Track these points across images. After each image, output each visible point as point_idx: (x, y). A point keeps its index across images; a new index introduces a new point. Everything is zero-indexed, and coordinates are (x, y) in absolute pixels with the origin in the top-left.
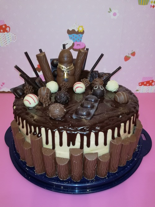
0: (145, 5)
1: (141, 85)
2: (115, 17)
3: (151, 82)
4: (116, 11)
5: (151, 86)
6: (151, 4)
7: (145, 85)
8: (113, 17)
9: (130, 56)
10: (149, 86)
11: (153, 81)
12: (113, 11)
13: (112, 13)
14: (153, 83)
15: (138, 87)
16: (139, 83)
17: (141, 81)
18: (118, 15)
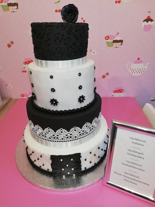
0: (112, 47)
1: (115, 93)
2: (95, 54)
3: (121, 90)
4: (95, 51)
5: (121, 93)
6: (115, 46)
7: (118, 92)
8: (93, 54)
9: (106, 75)
10: (120, 92)
11: (122, 90)
12: (93, 51)
13: (92, 52)
14: (123, 91)
15: (113, 94)
16: (113, 91)
17: (115, 90)
18: (96, 53)
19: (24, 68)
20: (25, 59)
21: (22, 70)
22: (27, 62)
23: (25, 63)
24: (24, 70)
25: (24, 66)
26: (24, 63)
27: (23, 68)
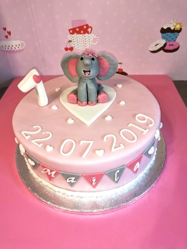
19: (70, 41)
20: (73, 22)
21: (66, 47)
22: (76, 28)
23: (71, 31)
24: (69, 47)
25: (70, 37)
26: (69, 30)
27: (67, 41)
